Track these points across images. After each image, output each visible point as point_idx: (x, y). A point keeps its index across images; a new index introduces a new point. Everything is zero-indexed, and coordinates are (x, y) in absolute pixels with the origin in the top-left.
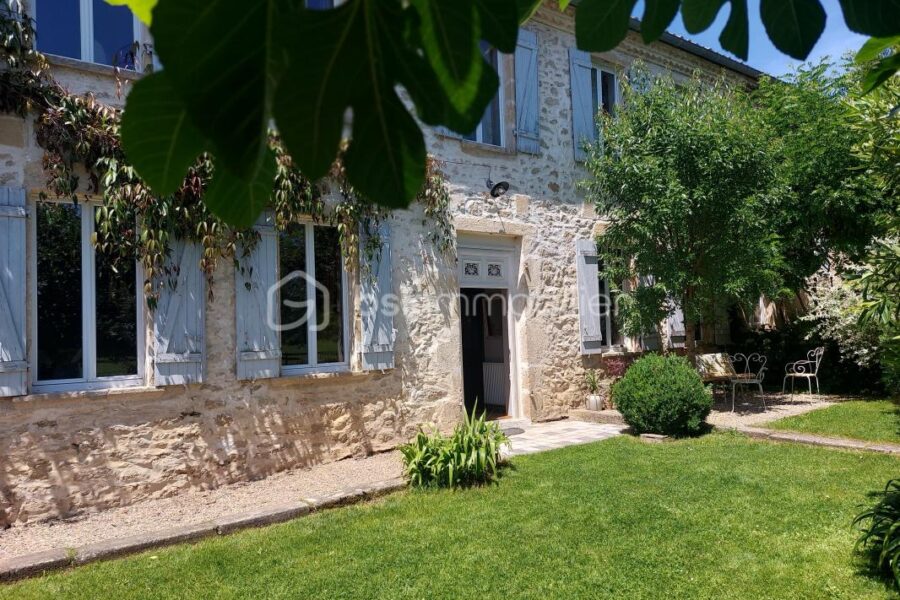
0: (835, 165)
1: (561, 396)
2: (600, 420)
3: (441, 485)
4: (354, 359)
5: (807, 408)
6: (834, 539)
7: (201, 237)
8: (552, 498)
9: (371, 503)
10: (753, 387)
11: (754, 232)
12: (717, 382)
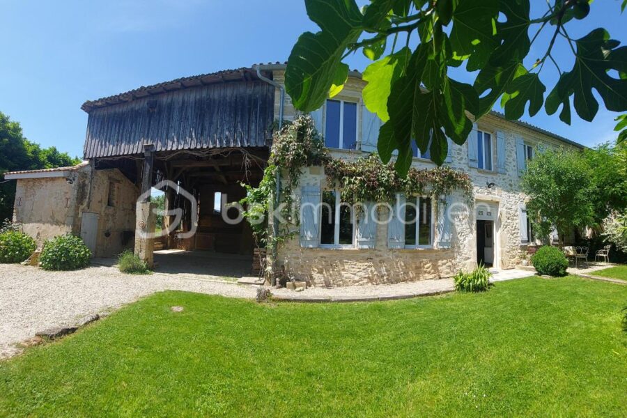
0: (613, 179)
1: (513, 260)
2: (527, 270)
3: (467, 291)
4: (435, 244)
5: (605, 268)
6: (614, 317)
7: (376, 200)
8: (508, 297)
9: (440, 296)
10: (584, 259)
11: (583, 202)
12: (570, 257)
